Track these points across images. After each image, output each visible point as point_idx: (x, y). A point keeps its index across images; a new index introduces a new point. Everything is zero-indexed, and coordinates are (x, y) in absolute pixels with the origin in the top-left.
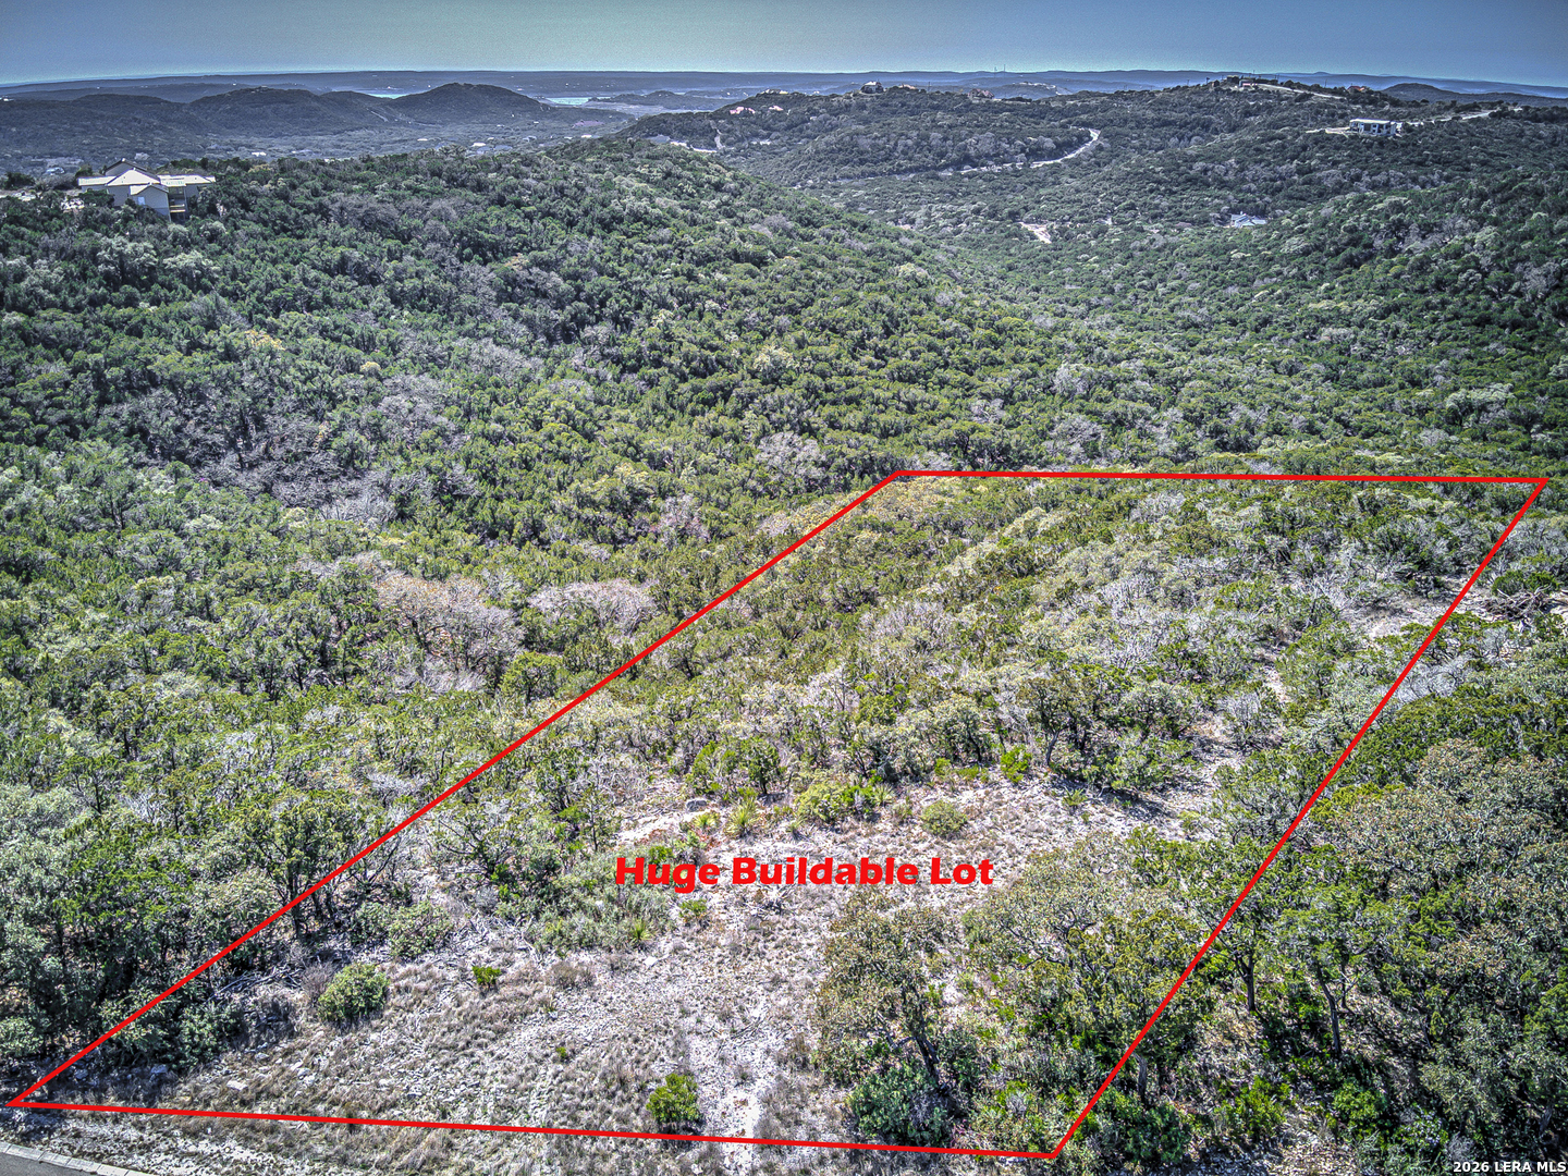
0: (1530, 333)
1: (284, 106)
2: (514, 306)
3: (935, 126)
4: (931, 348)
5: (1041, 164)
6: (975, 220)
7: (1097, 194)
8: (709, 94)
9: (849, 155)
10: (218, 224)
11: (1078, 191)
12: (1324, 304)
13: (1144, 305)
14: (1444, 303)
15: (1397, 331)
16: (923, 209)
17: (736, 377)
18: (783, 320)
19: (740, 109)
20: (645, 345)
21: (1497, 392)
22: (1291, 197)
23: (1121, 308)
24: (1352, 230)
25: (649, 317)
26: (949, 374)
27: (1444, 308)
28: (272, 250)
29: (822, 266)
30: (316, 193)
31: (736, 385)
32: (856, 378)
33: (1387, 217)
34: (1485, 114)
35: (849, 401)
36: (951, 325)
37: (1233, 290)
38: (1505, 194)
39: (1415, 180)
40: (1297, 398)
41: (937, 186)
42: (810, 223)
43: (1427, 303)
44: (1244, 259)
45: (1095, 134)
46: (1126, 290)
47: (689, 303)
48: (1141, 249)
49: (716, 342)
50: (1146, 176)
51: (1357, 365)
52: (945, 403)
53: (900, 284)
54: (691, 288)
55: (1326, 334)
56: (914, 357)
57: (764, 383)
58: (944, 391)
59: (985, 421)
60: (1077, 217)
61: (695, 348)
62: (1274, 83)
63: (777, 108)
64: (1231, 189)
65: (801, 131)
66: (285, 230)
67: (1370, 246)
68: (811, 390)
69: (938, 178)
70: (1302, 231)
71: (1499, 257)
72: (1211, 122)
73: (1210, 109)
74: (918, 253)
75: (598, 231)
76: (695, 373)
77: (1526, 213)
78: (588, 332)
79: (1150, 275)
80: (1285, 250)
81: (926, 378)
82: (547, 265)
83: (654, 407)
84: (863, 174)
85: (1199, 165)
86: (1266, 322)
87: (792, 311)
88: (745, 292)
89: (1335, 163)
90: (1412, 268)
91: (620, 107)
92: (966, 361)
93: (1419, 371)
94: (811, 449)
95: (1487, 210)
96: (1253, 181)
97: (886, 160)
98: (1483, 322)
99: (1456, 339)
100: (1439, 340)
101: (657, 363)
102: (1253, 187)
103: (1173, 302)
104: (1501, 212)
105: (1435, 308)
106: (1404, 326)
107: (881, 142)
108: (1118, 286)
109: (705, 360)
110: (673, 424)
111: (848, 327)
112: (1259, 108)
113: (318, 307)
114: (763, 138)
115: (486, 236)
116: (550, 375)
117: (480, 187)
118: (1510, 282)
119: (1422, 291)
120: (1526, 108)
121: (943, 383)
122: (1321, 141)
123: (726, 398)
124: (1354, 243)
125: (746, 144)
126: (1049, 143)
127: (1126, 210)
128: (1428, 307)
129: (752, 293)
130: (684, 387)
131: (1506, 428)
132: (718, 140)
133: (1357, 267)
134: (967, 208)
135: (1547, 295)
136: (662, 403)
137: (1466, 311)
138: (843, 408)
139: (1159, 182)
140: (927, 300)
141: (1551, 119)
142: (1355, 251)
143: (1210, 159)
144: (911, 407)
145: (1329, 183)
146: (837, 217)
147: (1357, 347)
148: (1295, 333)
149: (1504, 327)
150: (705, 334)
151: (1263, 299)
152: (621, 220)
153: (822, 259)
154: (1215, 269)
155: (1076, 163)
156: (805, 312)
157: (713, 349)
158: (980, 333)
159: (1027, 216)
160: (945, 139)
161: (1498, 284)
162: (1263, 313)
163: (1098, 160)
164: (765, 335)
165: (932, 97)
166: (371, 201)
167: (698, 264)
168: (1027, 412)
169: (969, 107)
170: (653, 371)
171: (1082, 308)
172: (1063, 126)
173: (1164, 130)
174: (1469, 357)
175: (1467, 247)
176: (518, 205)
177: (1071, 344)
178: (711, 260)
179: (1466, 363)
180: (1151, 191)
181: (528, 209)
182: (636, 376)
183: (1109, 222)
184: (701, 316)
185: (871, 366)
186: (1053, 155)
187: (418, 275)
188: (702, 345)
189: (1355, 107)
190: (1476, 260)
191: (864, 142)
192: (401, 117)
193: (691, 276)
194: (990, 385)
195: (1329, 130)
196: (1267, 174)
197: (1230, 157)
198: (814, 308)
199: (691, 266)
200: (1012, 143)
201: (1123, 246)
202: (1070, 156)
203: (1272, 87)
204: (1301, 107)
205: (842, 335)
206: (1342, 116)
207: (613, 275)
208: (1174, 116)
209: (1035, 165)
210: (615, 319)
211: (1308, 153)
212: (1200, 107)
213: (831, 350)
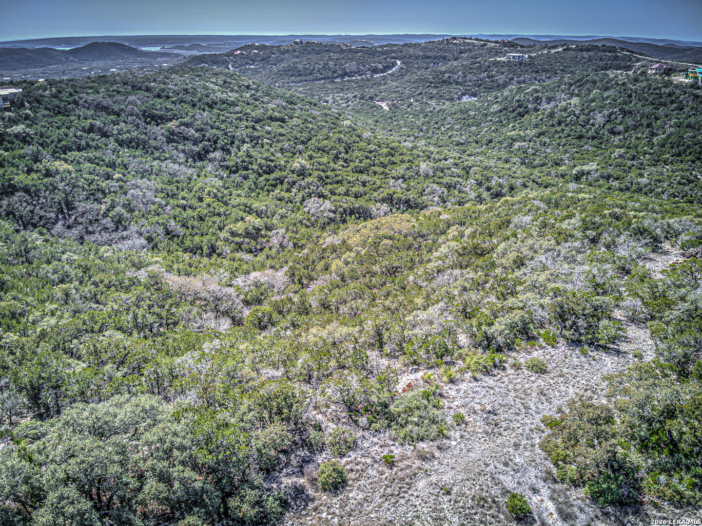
0: (600, 141)
1: (16, 56)
2: (175, 144)
3: (330, 59)
4: (367, 158)
5: (378, 75)
6: (355, 100)
7: (405, 88)
8: (217, 45)
9: (293, 72)
10: (28, 111)
11: (397, 87)
12: (513, 133)
13: (437, 136)
14: (563, 130)
15: (545, 143)
16: (331, 97)
17: (285, 173)
18: (300, 147)
19: (239, 52)
20: (238, 161)
21: (593, 166)
22: (486, 88)
23: (428, 138)
24: (518, 101)
25: (239, 148)
26: (376, 169)
27: (563, 132)
28: (56, 122)
29: (310, 122)
30: (71, 95)
31: (286, 177)
32: (338, 172)
33: (532, 95)
34: (560, 49)
35: (337, 182)
36: (372, 147)
37: (473, 128)
38: (580, 83)
39: (535, 79)
40: (515, 172)
41: (334, 86)
42: (291, 103)
43: (556, 131)
44: (475, 115)
45: (399, 62)
46: (428, 130)
47: (255, 141)
48: (430, 112)
49: (272, 158)
50: (425, 80)
51: (532, 157)
52: (378, 182)
53: (346, 130)
54: (256, 134)
55: (517, 145)
56: (361, 162)
57: (298, 176)
58: (376, 176)
59: (397, 188)
60: (398, 99)
61: (263, 161)
62: (470, 39)
63: (256, 51)
64: (461, 85)
65: (268, 61)
66: (59, 113)
67: (526, 107)
68: (320, 178)
69: (334, 82)
70: (497, 102)
71: (582, 110)
72: (446, 56)
73: (445, 51)
74: (340, 116)
75: (207, 109)
76: (265, 172)
77: (590, 91)
78: (212, 155)
79: (437, 123)
80: (492, 110)
81: (368, 171)
82: (187, 125)
83: (249, 189)
84: (301, 81)
85: (447, 75)
86: (491, 141)
87: (303, 143)
88: (280, 135)
89: (502, 73)
90: (547, 116)
91: (176, 51)
92: (382, 163)
93: (558, 159)
94: (328, 204)
95: (573, 90)
96: (470, 81)
97: (310, 74)
98: (580, 137)
99: (570, 145)
100: (563, 146)
101: (246, 169)
102: (470, 84)
103: (449, 134)
104: (579, 91)
105: (559, 132)
106: (548, 141)
107: (307, 66)
108: (424, 128)
109: (268, 167)
110: (260, 196)
111: (330, 149)
112: (466, 50)
113: (83, 149)
114: (251, 65)
115: (157, 112)
116: (199, 176)
117: (148, 89)
118: (589, 120)
119: (553, 126)
120: (577, 46)
121: (375, 173)
122: (496, 63)
123: (282, 183)
124: (520, 106)
125: (243, 68)
126: (380, 66)
127: (419, 95)
129: (284, 135)
130: (261, 179)
131: (599, 180)
132: (230, 66)
133: (523, 117)
134: (350, 95)
135: (604, 125)
136: (253, 187)
137: (572, 133)
138: (336, 186)
139: (431, 83)
140: (359, 136)
141: (588, 50)
142: (521, 110)
143: (451, 72)
144: (364, 184)
145: (501, 82)
146: (303, 100)
147: (530, 150)
148: (504, 145)
149: (589, 139)
150: (266, 155)
151: (486, 132)
152: (216, 103)
153: (310, 119)
154: (464, 119)
155: (392, 75)
156: (309, 143)
157: (272, 161)
158: (385, 150)
159: (377, 99)
160: (336, 65)
161: (584, 121)
162: (489, 138)
163: (401, 74)
164: (294, 154)
165: (325, 46)
166: (99, 98)
167: (256, 122)
168: (413, 184)
169: (342, 51)
170: (245, 172)
171: (413, 138)
172: (385, 59)
173: (427, 60)
174: (577, 152)
175: (569, 106)
176: (168, 97)
177: (422, 154)
178: (261, 121)
179: (576, 155)
180: (428, 87)
181: (173, 99)
182: (237, 175)
183: (412, 100)
184: (263, 147)
185: (343, 166)
186: (382, 71)
187: (128, 132)
188: (266, 159)
189: (506, 49)
190: (574, 111)
191: (300, 67)
192: (71, 58)
193: (254, 128)
194: (394, 173)
195: (498, 59)
196: (475, 78)
197: (458, 71)
198: (313, 141)
199: (253, 123)
200: (364, 66)
201: (422, 111)
202: (390, 72)
203: (470, 41)
204: (483, 49)
205: (328, 153)
206: (501, 53)
207: (218, 129)
208: (431, 54)
209: (375, 76)
210: (223, 149)
211: (491, 69)
212: (441, 50)
213: (325, 160)
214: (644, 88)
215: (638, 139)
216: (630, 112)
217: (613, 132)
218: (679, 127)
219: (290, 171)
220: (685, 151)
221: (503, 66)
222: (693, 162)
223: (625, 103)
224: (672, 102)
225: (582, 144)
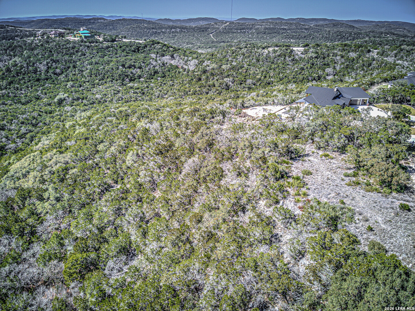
0: (52, 80)
38: (11, 48)
71: (27, 64)
77: (22, 52)
98: (38, 80)
105: (22, 80)
131: (74, 102)
135: (47, 70)
137: (31, 79)
149: (44, 80)
161: (34, 70)
175: (16, 63)
179: (45, 91)
190: (22, 65)
214: (56, 45)
215: (75, 75)
216: (58, 61)
217: (56, 74)
223: (51, 56)
225: (42, 84)
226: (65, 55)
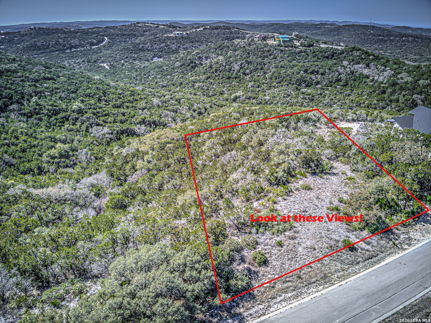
0: (239, 79)
3: (59, 37)
5: (95, 47)
6: (85, 63)
7: (116, 54)
9: (34, 48)
11: (111, 54)
12: (192, 78)
13: (148, 82)
14: (219, 75)
15: (212, 83)
16: (66, 62)
18: (73, 95)
21: (240, 93)
22: (166, 53)
24: (190, 59)
25: (29, 100)
26: (127, 104)
31: (69, 116)
32: (104, 109)
33: (197, 56)
34: (202, 29)
35: (106, 115)
36: (120, 91)
37: (169, 77)
42: (48, 68)
44: (167, 69)
45: (106, 38)
46: (141, 79)
47: (39, 94)
48: (138, 68)
49: (56, 104)
50: (128, 49)
51: (207, 91)
52: (132, 113)
53: (98, 82)
55: (197, 85)
56: (116, 101)
57: (78, 114)
58: (129, 109)
60: (113, 61)
61: (50, 107)
62: (148, 23)
63: (3, 36)
64: (151, 51)
65: (13, 42)
67: (195, 63)
68: (94, 114)
69: (66, 53)
70: (178, 61)
71: (226, 63)
72: (136, 34)
73: (134, 31)
76: (53, 114)
77: (227, 52)
78: (10, 108)
80: (176, 66)
81: (123, 106)
85: (141, 46)
86: (181, 84)
87: (73, 92)
88: (56, 88)
89: (174, 43)
90: (209, 67)
92: (129, 101)
93: (221, 91)
94: (106, 130)
95: (218, 52)
97: (47, 48)
98: (229, 78)
99: (225, 83)
100: (222, 83)
101: (38, 113)
102: (156, 50)
103: (155, 81)
104: (221, 52)
106: (213, 81)
107: (44, 43)
108: (139, 78)
109: (55, 110)
111: (94, 95)
112: (147, 30)
118: (231, 68)
119: (213, 72)
120: (210, 27)
121: (128, 107)
122: (169, 38)
123: (67, 120)
124: (192, 62)
126: (95, 41)
127: (126, 58)
128: (216, 76)
130: (52, 119)
131: (246, 100)
133: (195, 68)
134: (80, 61)
135: (239, 70)
136: (48, 125)
137: (224, 76)
138: (106, 117)
139: (132, 50)
142: (193, 64)
143: (143, 44)
144: (123, 114)
145: (173, 48)
147: (205, 87)
149: (233, 78)
150: (50, 103)
151: (177, 78)
154: (161, 72)
155: (104, 46)
156: (78, 92)
157: (57, 106)
158: (128, 93)
159: (99, 62)
160: (64, 41)
161: (229, 69)
162: (180, 82)
163: (110, 46)
164: (70, 100)
165: (52, 30)
169: (65, 32)
170: (38, 116)
172: (96, 36)
173: (124, 36)
174: (229, 86)
175: (219, 61)
179: (229, 88)
180: (131, 53)
182: (33, 118)
183: (123, 62)
185: (105, 104)
186: (97, 44)
188: (52, 105)
189: (171, 29)
190: (222, 64)
191: (39, 44)
193: (35, 86)
194: (139, 106)
195: (169, 35)
196: (159, 47)
197: (147, 43)
198: (80, 90)
199: (34, 83)
200: (84, 41)
201: (133, 68)
202: (102, 45)
203: (148, 25)
204: (158, 30)
205: (93, 98)
206: (168, 31)
207: (10, 89)
208: (126, 33)
209: (93, 47)
210: (17, 102)
211: (166, 41)
212: (132, 30)
213: (92, 102)
214: (255, 48)
215: (258, 76)
216: (251, 62)
217: (244, 74)
218: (277, 68)
219: (72, 111)
220: (282, 80)
221: (173, 40)
222: (288, 85)
223: (247, 57)
224: (270, 55)
225: (231, 81)
226: (259, 57)
